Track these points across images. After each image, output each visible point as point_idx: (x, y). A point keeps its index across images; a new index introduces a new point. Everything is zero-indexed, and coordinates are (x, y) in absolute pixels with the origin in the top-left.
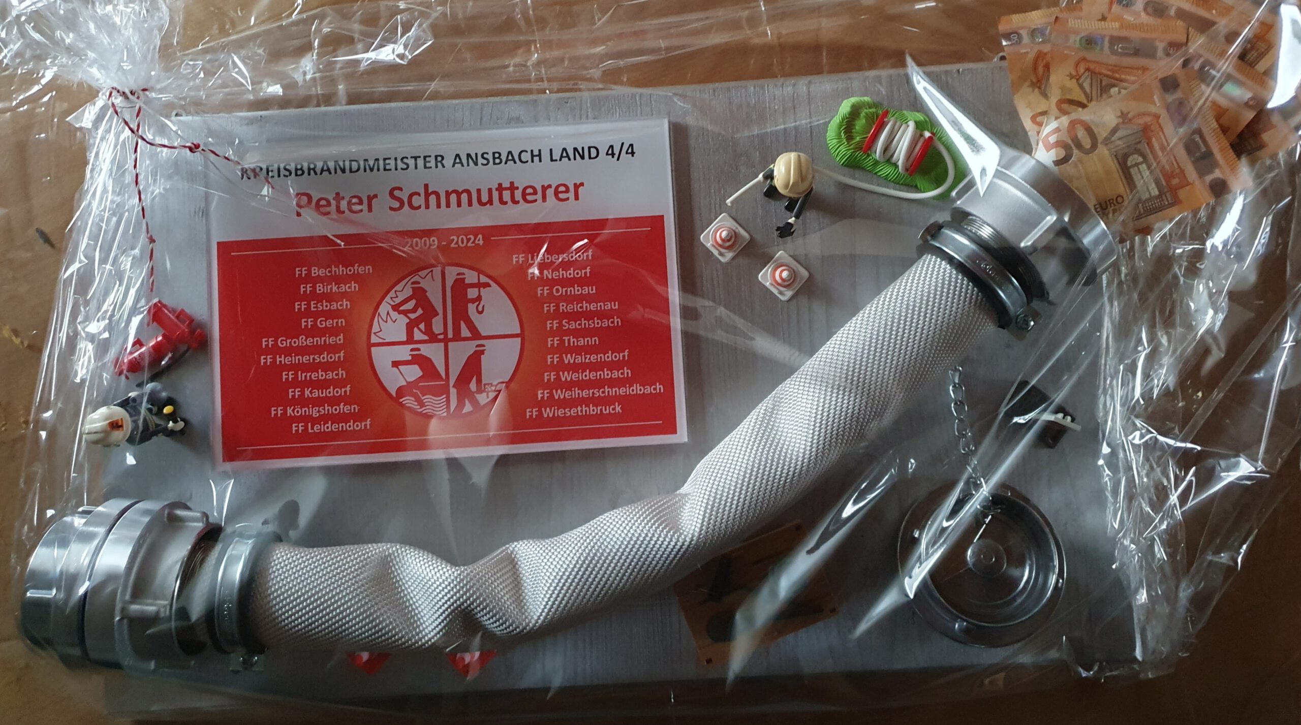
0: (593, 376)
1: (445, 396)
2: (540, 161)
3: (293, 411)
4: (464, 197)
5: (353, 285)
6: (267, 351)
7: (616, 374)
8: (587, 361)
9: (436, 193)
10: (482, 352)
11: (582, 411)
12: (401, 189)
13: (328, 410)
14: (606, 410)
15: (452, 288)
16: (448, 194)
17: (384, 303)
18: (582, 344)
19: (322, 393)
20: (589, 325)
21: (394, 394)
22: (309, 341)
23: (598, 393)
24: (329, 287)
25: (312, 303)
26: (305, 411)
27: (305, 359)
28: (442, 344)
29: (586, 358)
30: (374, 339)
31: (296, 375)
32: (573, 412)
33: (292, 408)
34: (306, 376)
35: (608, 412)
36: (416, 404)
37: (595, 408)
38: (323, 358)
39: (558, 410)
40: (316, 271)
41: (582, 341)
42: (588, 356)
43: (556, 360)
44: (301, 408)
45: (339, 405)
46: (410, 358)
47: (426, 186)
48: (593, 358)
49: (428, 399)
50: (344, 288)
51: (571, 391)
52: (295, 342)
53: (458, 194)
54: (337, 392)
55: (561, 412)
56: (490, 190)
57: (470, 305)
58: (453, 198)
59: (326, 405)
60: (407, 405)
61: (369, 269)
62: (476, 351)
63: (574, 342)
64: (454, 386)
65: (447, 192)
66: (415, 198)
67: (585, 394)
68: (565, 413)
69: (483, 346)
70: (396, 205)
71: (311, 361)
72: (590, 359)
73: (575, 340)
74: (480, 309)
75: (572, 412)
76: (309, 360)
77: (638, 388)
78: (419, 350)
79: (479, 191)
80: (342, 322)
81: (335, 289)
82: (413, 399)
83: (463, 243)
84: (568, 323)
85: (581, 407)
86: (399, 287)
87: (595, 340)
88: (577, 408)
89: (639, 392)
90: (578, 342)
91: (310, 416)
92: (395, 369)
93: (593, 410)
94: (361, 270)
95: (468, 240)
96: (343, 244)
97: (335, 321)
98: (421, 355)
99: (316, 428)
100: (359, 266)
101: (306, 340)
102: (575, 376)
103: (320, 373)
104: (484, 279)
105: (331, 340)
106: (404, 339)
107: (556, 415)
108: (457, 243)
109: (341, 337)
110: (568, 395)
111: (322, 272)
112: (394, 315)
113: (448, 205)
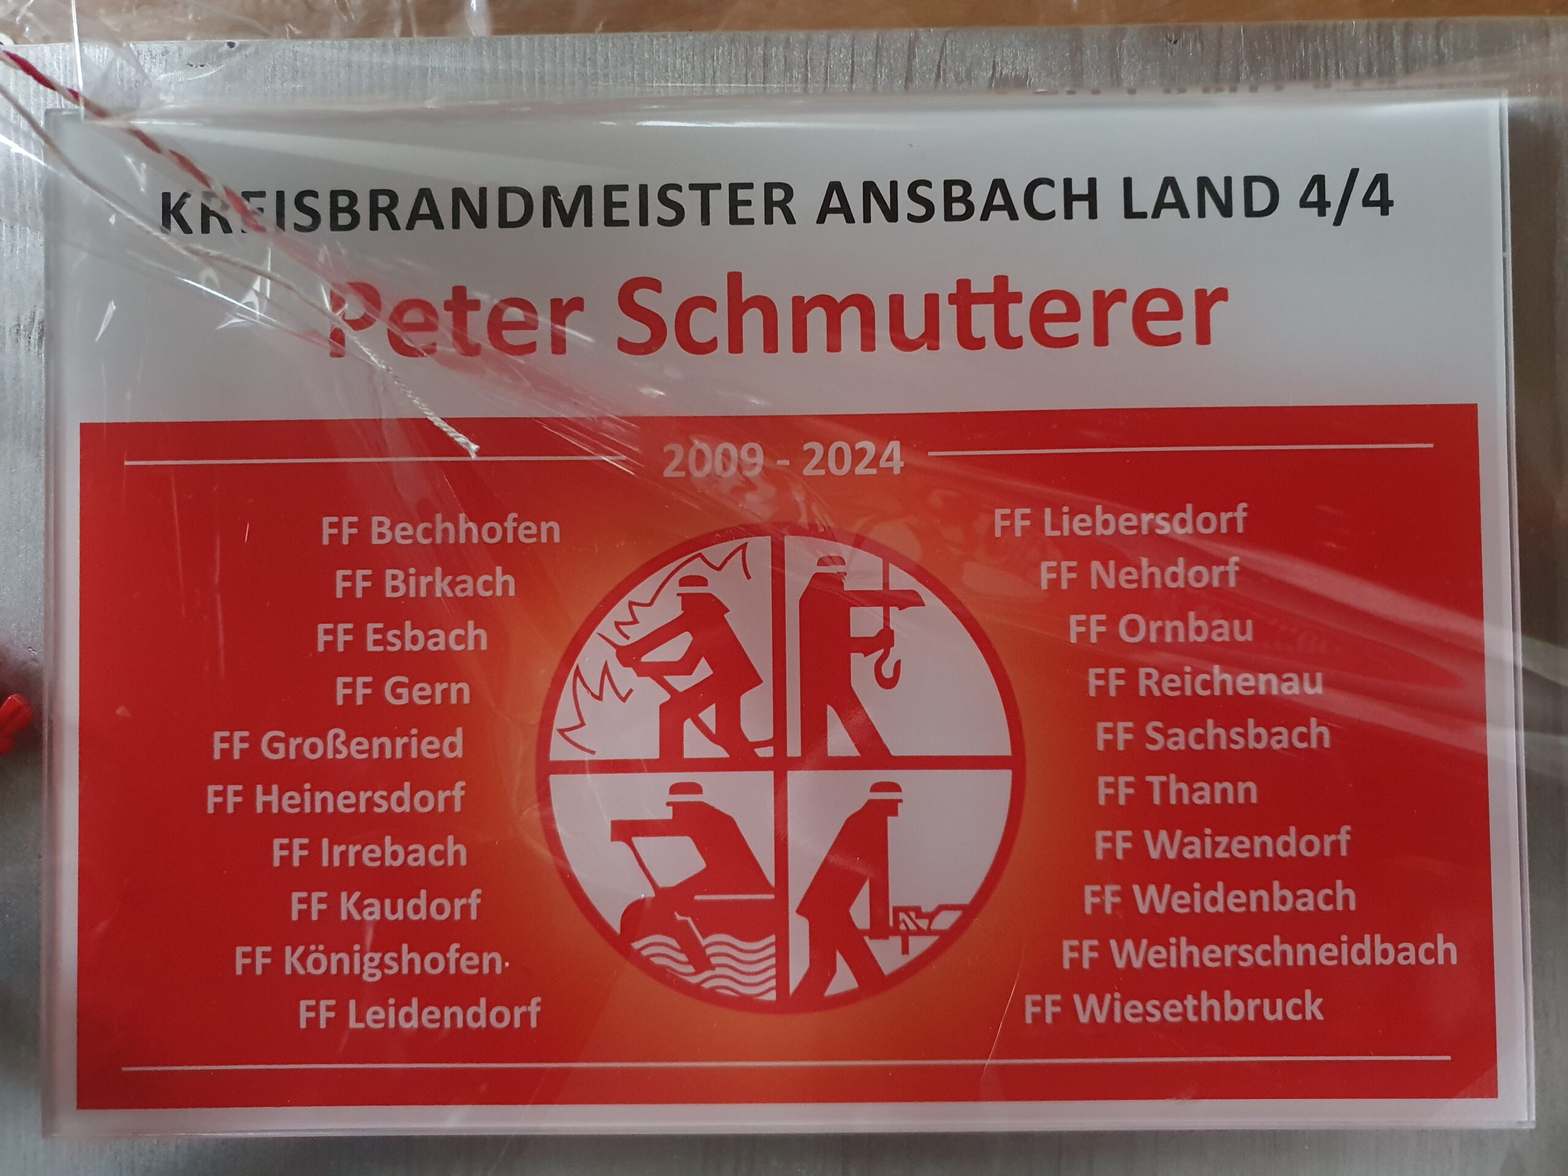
0: (1235, 901)
1: (772, 939)
2: (1093, 214)
3: (302, 959)
4: (851, 318)
5: (500, 578)
6: (227, 770)
7: (1309, 901)
8: (1220, 854)
9: (766, 306)
10: (892, 808)
11: (1197, 1011)
12: (655, 285)
13: (411, 962)
14: (1273, 1011)
15: (803, 601)
16: (801, 307)
17: (593, 641)
18: (1207, 800)
19: (394, 911)
20: (1230, 740)
21: (616, 926)
22: (357, 748)
23: (1251, 957)
24: (424, 580)
25: (371, 627)
26: (340, 962)
27: (343, 802)
28: (769, 775)
29: (1215, 845)
30: (559, 751)
31: (314, 849)
32: (1171, 1011)
33: (301, 949)
34: (344, 855)
35: (1279, 1016)
36: (683, 957)
37: (1240, 1004)
38: (400, 801)
39: (1123, 1004)
40: (385, 530)
41: (1207, 793)
42: (1224, 840)
43: (1121, 846)
44: (327, 953)
45: (444, 951)
46: (668, 814)
47: (735, 280)
48: (1239, 846)
49: (717, 944)
50: (469, 586)
51: (1167, 946)
52: (313, 748)
53: (833, 308)
54: (440, 909)
55: (1131, 1012)
56: (932, 301)
57: (856, 658)
58: (817, 319)
59: (405, 947)
60: (657, 961)
61: (551, 530)
62: (870, 803)
63: (1179, 792)
64: (800, 911)
65: (797, 301)
66: (699, 315)
67: (1209, 956)
68: (1147, 1013)
69: (895, 787)
70: (641, 333)
71: (363, 809)
72: (1228, 849)
73: (1184, 786)
74: (887, 672)
75: (1167, 1010)
76: (357, 805)
77: (1379, 947)
78: (696, 789)
79: (896, 303)
80: (460, 691)
81: (442, 587)
82: (673, 942)
83: (840, 462)
84: (1161, 731)
85: (1197, 997)
86: (642, 592)
87: (1248, 791)
88: (1182, 1000)
89: (1379, 960)
90: (1192, 791)
91: (356, 980)
92: (622, 846)
93: (1235, 1010)
94: (526, 532)
95: (858, 456)
96: (474, 447)
97: (440, 687)
98: (701, 805)
99: (374, 1016)
100: (518, 521)
101: (346, 744)
102: (1179, 902)
103: (389, 849)
104: (902, 581)
105: (427, 747)
106: (652, 752)
107: (1117, 1019)
108: (823, 463)
109: (458, 739)
110: (1156, 956)
111: (402, 534)
112: (625, 677)
113: (800, 345)
